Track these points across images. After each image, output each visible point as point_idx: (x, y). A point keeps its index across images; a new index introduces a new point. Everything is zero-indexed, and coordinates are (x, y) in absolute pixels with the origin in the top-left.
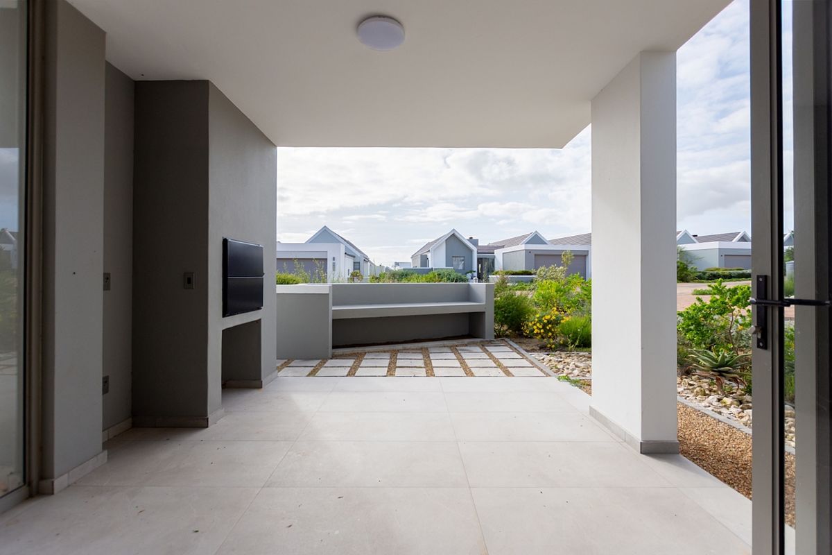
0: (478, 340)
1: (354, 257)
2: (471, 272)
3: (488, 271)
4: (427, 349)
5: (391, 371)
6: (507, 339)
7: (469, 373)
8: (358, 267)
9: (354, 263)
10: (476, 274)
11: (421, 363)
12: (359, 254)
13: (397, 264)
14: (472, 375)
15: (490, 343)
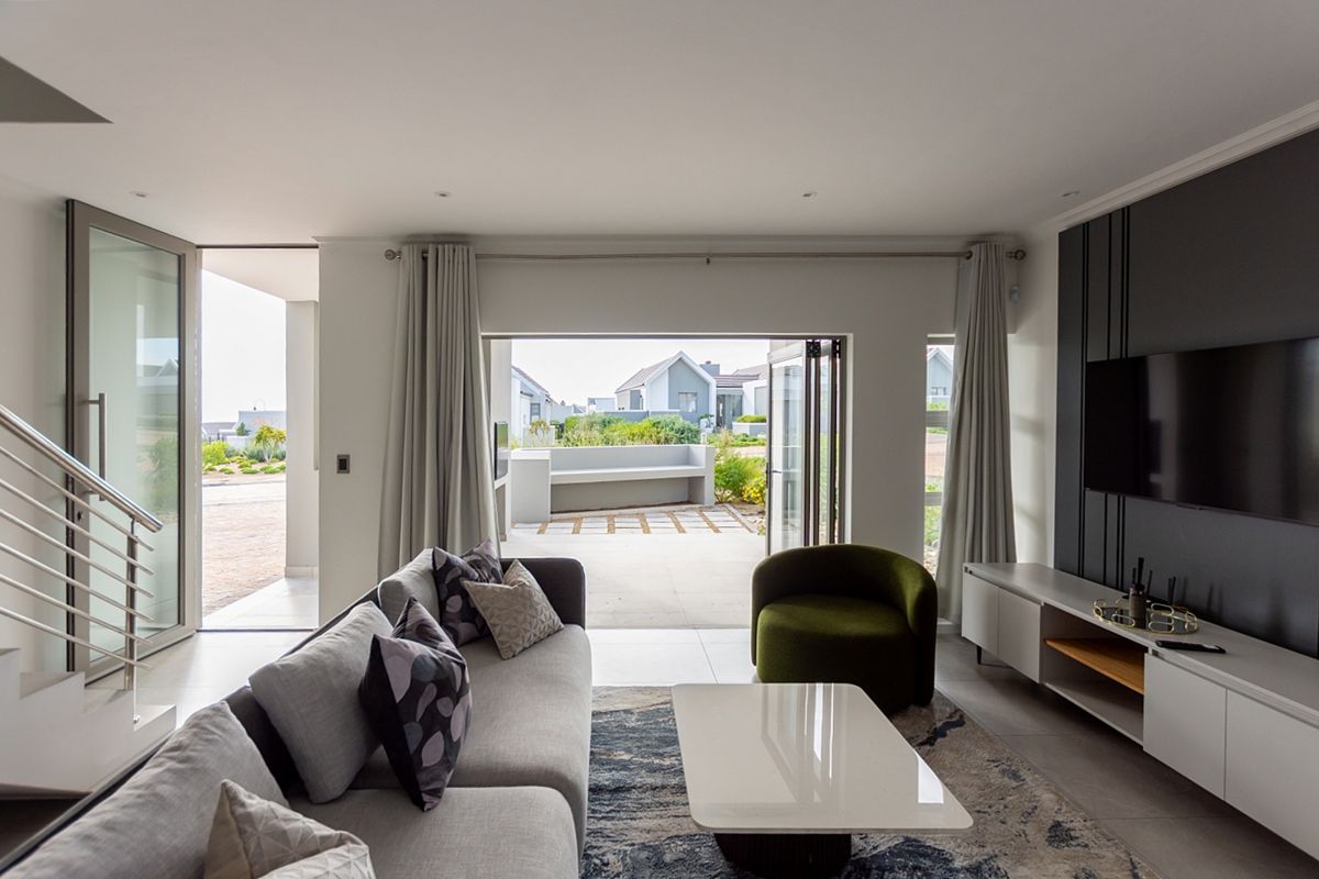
0: (697, 506)
1: (532, 396)
2: (707, 416)
3: (733, 415)
4: (643, 514)
5: (611, 530)
6: (727, 505)
7: (681, 530)
8: (536, 411)
9: (532, 404)
10: (714, 420)
11: (639, 525)
12: (538, 392)
13: (592, 401)
14: (684, 532)
15: (709, 508)
